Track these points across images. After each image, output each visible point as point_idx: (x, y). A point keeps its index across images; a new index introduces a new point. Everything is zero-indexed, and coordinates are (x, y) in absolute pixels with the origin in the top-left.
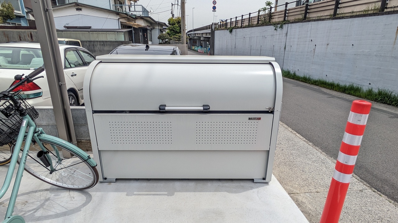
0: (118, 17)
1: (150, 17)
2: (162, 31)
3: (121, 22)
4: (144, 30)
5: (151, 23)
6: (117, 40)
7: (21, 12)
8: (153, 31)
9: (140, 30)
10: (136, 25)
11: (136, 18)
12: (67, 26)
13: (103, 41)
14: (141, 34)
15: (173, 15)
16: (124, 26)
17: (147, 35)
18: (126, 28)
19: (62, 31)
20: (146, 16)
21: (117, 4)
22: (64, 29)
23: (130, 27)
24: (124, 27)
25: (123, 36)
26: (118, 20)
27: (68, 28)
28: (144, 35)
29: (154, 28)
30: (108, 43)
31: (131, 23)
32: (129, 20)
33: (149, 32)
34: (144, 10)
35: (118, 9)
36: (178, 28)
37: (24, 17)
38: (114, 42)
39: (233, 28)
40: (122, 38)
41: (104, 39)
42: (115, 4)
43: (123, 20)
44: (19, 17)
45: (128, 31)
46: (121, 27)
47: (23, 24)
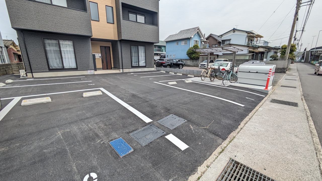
0: (248, 48)
1: (268, 46)
3: (249, 50)
4: (262, 53)
5: (269, 49)
6: (245, 59)
8: (269, 53)
9: (260, 53)
10: (257, 51)
11: (259, 47)
14: (260, 55)
16: (250, 52)
17: (264, 56)
18: (251, 53)
20: (266, 45)
21: (250, 41)
23: (253, 52)
26: (248, 49)
27: (224, 54)
28: (262, 55)
29: (270, 51)
30: (240, 60)
31: (255, 51)
32: (254, 49)
33: (265, 54)
34: (266, 43)
35: (249, 44)
38: (243, 60)
40: (247, 58)
41: (239, 59)
42: (248, 41)
45: (252, 55)
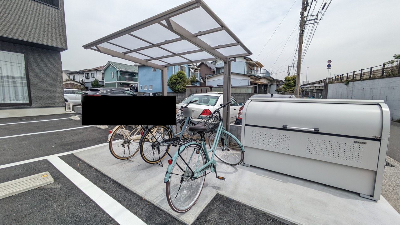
0: (249, 78)
1: (271, 77)
2: (278, 86)
4: (265, 86)
5: (271, 81)
6: (247, 92)
7: (198, 79)
8: (272, 86)
9: (263, 86)
10: (260, 82)
11: (261, 78)
12: (219, 85)
13: (238, 93)
14: (263, 88)
15: (289, 75)
17: (267, 89)
19: (216, 88)
20: (268, 76)
21: (249, 70)
22: (217, 86)
23: (256, 84)
24: (252, 84)
25: (251, 90)
26: (249, 80)
27: (219, 86)
28: (265, 89)
29: (273, 84)
30: (240, 94)
31: (257, 82)
32: (255, 79)
33: (268, 86)
34: (267, 73)
35: (249, 73)
36: (292, 84)
37: (199, 81)
38: (244, 93)
39: (350, 81)
42: (248, 70)
43: (252, 80)
44: (197, 81)
45: (254, 87)
46: (250, 84)
47: (198, 85)
